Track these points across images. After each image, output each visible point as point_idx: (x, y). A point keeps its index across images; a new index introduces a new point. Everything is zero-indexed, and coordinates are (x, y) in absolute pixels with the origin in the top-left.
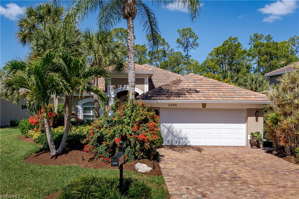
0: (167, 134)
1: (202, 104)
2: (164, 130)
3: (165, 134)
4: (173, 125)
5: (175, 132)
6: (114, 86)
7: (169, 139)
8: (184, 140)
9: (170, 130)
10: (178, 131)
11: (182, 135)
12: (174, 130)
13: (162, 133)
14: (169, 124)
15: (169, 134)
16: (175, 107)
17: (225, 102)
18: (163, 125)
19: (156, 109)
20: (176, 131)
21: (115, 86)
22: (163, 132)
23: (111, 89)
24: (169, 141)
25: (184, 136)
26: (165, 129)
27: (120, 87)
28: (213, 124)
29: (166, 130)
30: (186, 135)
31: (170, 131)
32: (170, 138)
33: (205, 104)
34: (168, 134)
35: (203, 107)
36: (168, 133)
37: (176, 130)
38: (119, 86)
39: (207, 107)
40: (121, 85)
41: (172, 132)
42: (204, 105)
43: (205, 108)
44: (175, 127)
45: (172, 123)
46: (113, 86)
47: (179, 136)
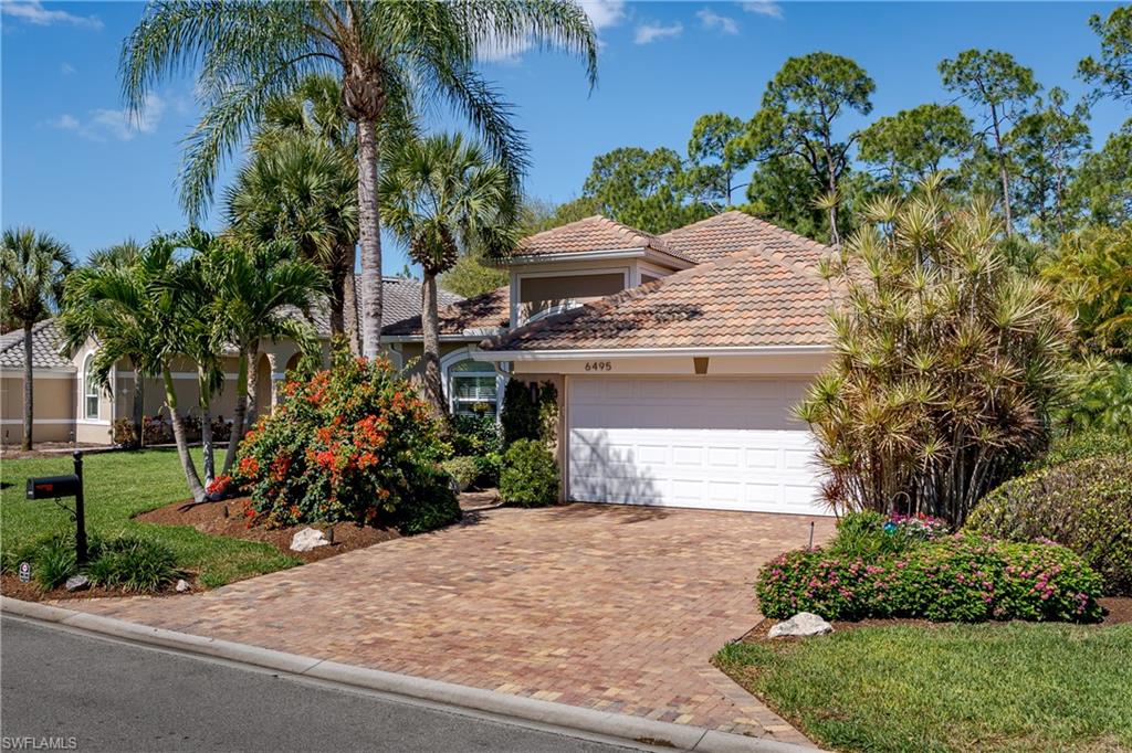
0: (588, 462)
1: (696, 359)
2: (578, 449)
3: (581, 463)
4: (606, 434)
5: (615, 459)
6: (530, 303)
7: (594, 483)
8: (642, 487)
9: (600, 451)
10: (624, 457)
11: (635, 468)
12: (611, 452)
13: (574, 460)
14: (596, 432)
15: (595, 465)
16: (605, 371)
17: (758, 350)
18: (576, 433)
19: (546, 380)
20: (618, 455)
21: (533, 305)
22: (576, 457)
23: (519, 314)
24: (593, 488)
25: (643, 474)
26: (581, 446)
27: (546, 307)
28: (743, 433)
29: (585, 452)
30: (649, 469)
31: (598, 456)
32: (597, 478)
33: (706, 360)
34: (590, 466)
35: (697, 372)
36: (591, 460)
37: (615, 453)
38: (543, 303)
39: (709, 371)
40: (550, 302)
41: (605, 459)
42: (701, 364)
43: (705, 372)
44: (615, 442)
45: (607, 427)
46: (525, 305)
47: (625, 472)
